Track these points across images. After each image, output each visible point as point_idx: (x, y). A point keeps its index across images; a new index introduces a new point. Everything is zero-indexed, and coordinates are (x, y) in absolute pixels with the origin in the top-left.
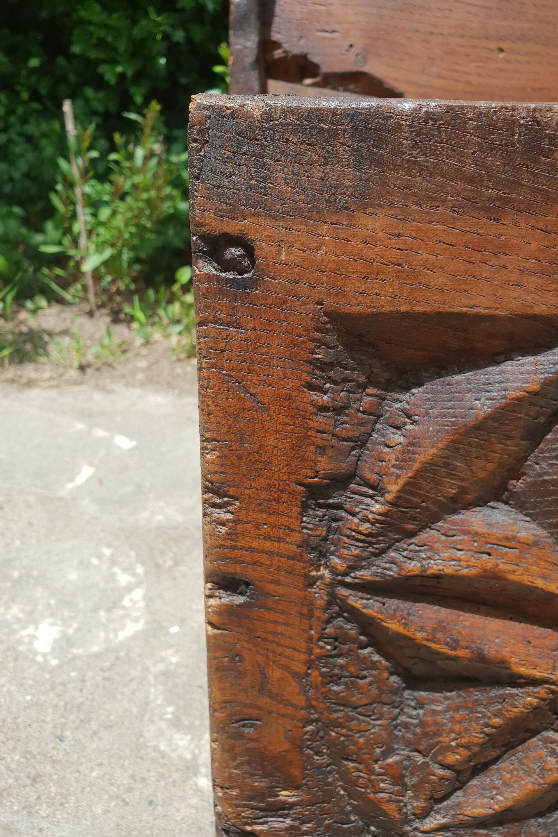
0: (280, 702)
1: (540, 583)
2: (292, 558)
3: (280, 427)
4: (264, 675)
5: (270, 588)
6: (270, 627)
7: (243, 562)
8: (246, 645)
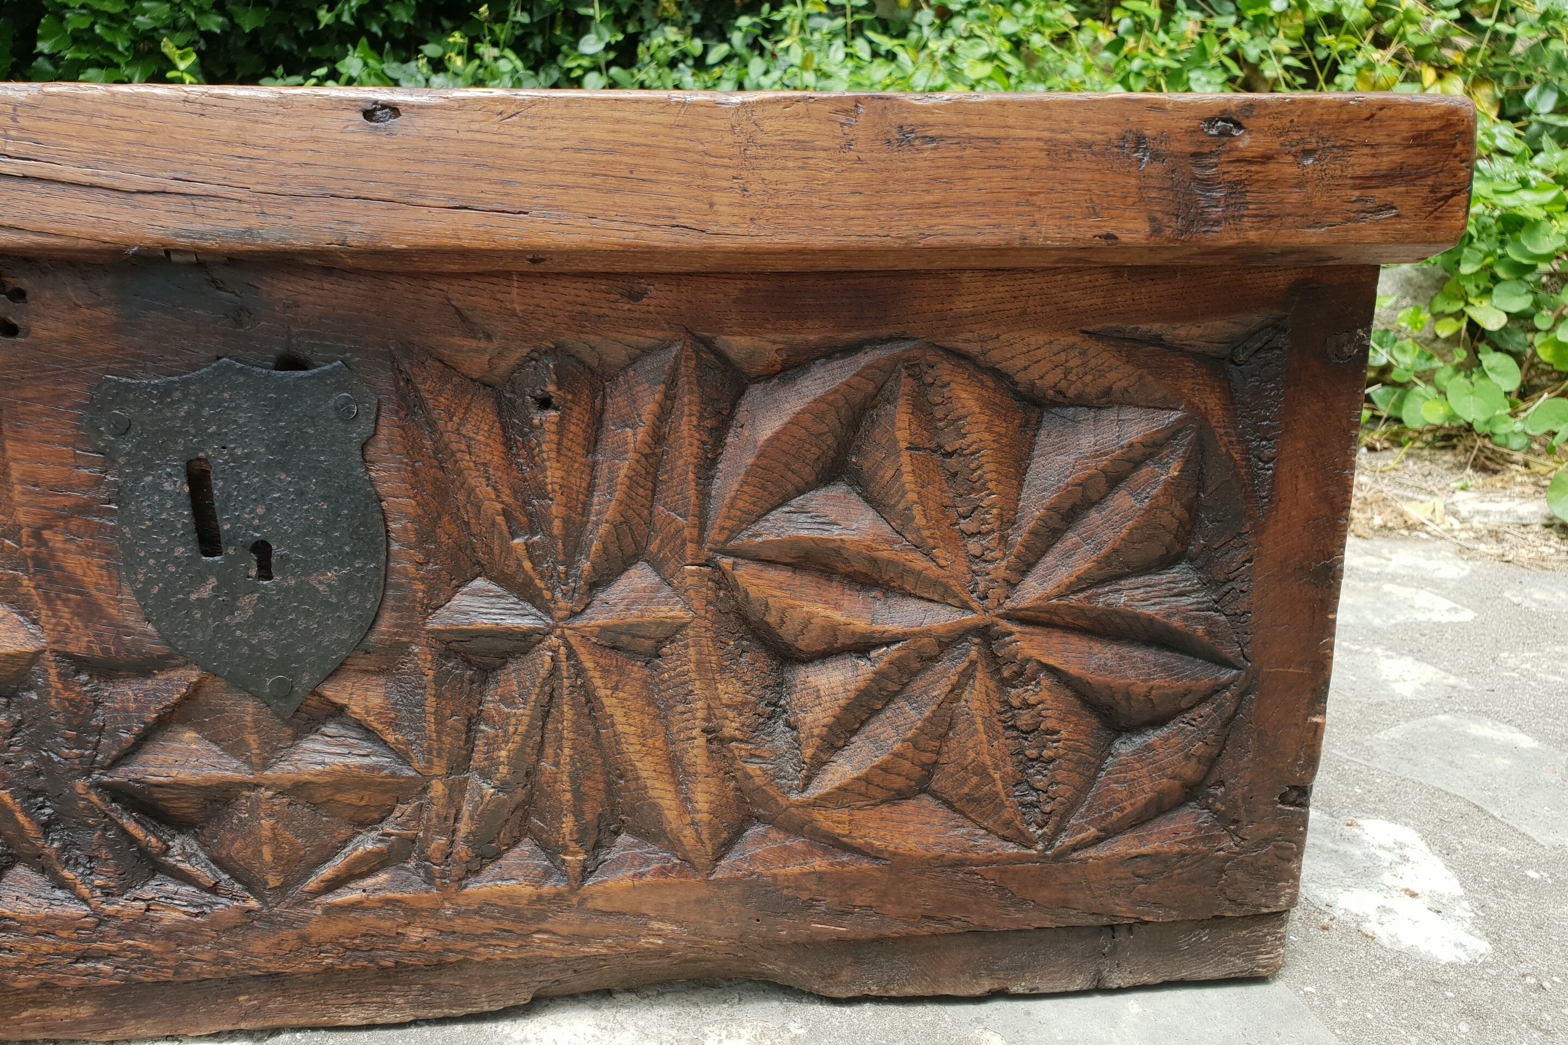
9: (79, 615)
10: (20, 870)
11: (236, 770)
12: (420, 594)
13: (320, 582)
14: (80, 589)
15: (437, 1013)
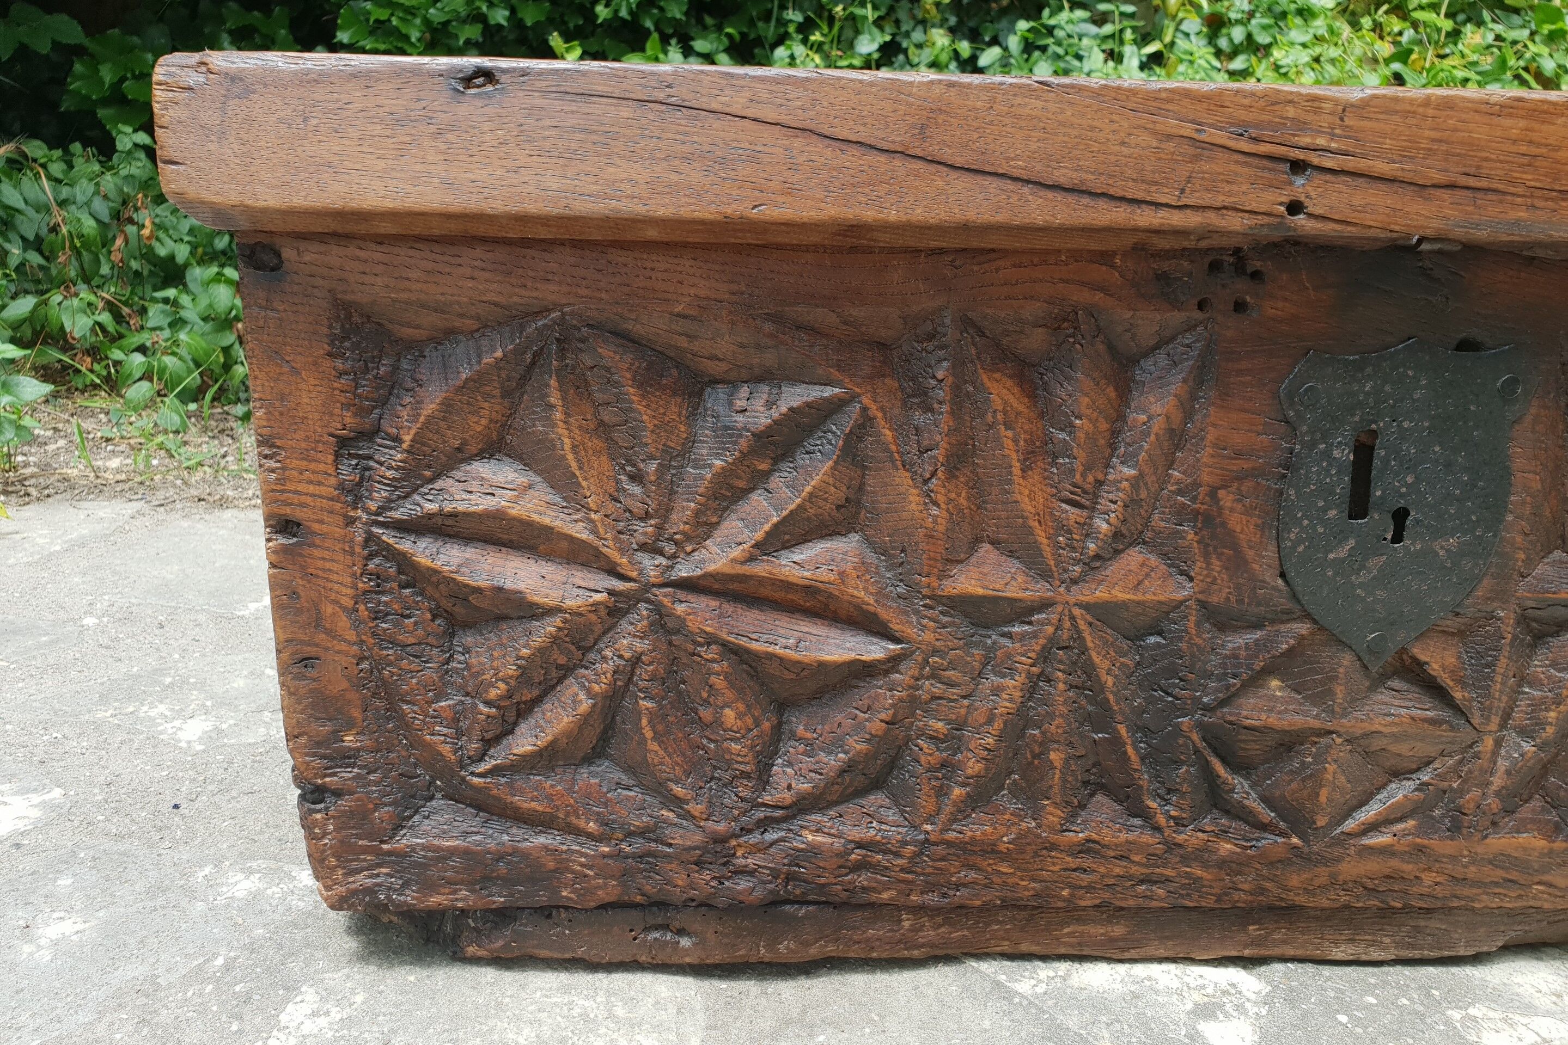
0: (334, 638)
1: (535, 517)
2: (331, 499)
3: (311, 388)
4: (318, 611)
5: (316, 527)
6: (320, 563)
7: (292, 504)
8: (301, 582)
9: (1227, 569)
10: (1099, 797)
11: (1317, 717)
12: (1520, 563)
13: (1442, 547)
14: (1235, 546)
15: (1416, 954)
